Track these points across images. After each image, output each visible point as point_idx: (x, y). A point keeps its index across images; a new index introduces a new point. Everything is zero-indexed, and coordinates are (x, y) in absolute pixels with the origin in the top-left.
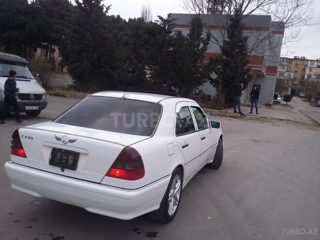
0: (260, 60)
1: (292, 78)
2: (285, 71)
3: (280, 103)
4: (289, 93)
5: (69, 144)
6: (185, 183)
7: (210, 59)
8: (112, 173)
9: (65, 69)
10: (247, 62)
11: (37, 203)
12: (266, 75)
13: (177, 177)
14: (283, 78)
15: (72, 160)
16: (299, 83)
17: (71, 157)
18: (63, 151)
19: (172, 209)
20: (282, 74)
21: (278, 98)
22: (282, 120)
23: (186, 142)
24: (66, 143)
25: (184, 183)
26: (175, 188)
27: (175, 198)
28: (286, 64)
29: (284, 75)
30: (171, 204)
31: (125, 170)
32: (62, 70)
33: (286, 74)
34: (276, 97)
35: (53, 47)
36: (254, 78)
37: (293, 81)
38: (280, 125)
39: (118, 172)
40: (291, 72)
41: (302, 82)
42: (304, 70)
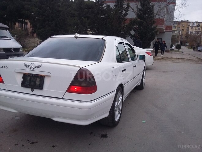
0: (162, 21)
1: (180, 34)
2: (176, 29)
3: (174, 50)
4: (179, 43)
5: (36, 69)
7: (130, 21)
8: (71, 89)
9: (35, 35)
10: (154, 22)
11: (17, 118)
12: (166, 31)
13: (119, 94)
14: (175, 34)
15: (39, 82)
16: (185, 37)
17: (38, 80)
18: (31, 75)
20: (174, 32)
21: (173, 47)
22: (179, 58)
23: (124, 67)
24: (33, 69)
26: (119, 101)
27: (119, 109)
28: (176, 25)
29: (176, 32)
30: (116, 113)
31: (81, 86)
32: (33, 36)
34: (171, 46)
35: (26, 21)
36: (158, 34)
37: (181, 36)
38: (178, 62)
39: (76, 89)
40: (180, 30)
41: (187, 36)
42: (188, 28)
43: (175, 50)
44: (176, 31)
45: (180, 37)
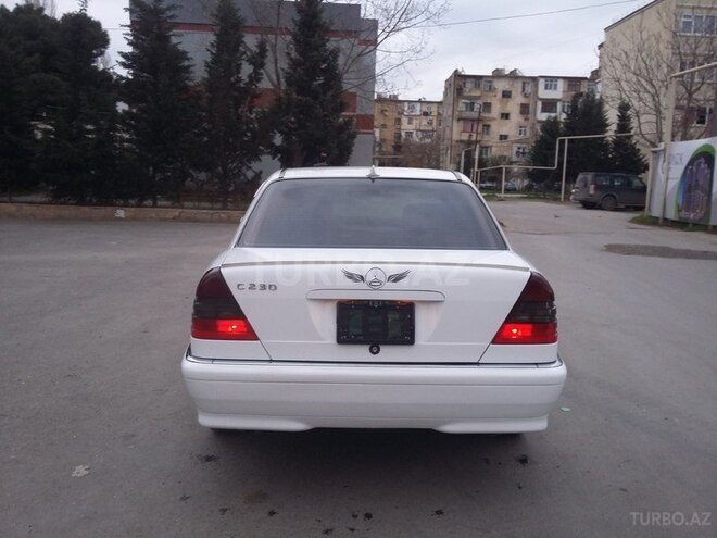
1: (378, 140)
5: (390, 285)
8: (504, 333)
24: (382, 285)
31: (533, 322)
39: (515, 331)
41: (398, 146)
42: (398, 121)
45: (377, 149)
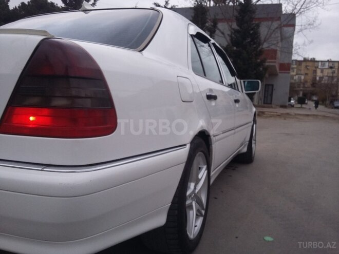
2: (295, 73)
3: (293, 106)
4: (301, 95)
6: (214, 174)
12: (280, 72)
13: (199, 159)
14: (293, 81)
16: (311, 86)
19: (194, 225)
20: (292, 77)
21: (292, 101)
23: (211, 90)
25: (212, 174)
26: (198, 181)
28: (295, 66)
30: (192, 214)
33: (296, 77)
36: (266, 78)
37: (304, 84)
40: (302, 75)
41: (314, 84)
42: (315, 72)
43: (295, 106)
44: (296, 76)
45: (302, 85)
